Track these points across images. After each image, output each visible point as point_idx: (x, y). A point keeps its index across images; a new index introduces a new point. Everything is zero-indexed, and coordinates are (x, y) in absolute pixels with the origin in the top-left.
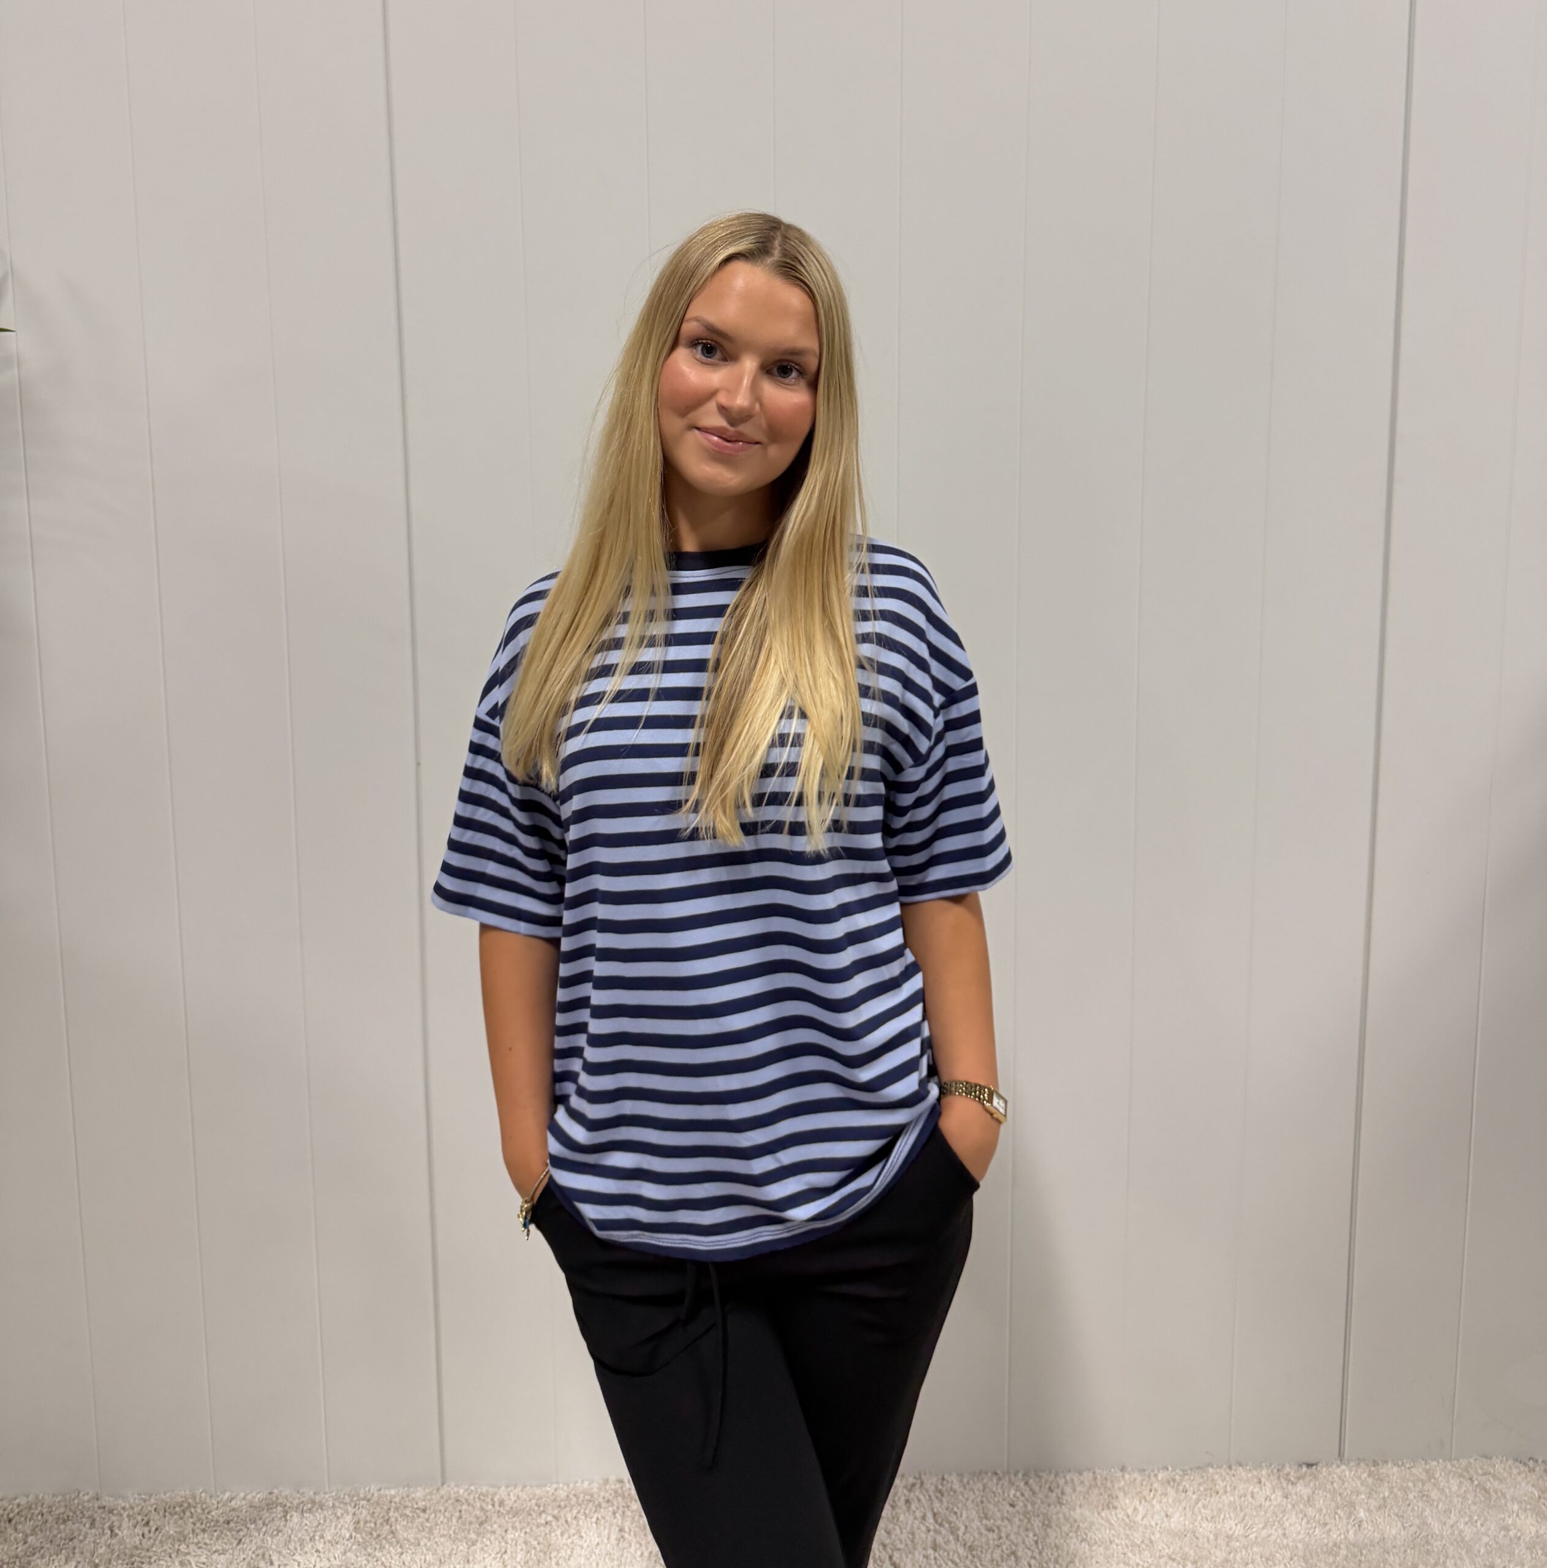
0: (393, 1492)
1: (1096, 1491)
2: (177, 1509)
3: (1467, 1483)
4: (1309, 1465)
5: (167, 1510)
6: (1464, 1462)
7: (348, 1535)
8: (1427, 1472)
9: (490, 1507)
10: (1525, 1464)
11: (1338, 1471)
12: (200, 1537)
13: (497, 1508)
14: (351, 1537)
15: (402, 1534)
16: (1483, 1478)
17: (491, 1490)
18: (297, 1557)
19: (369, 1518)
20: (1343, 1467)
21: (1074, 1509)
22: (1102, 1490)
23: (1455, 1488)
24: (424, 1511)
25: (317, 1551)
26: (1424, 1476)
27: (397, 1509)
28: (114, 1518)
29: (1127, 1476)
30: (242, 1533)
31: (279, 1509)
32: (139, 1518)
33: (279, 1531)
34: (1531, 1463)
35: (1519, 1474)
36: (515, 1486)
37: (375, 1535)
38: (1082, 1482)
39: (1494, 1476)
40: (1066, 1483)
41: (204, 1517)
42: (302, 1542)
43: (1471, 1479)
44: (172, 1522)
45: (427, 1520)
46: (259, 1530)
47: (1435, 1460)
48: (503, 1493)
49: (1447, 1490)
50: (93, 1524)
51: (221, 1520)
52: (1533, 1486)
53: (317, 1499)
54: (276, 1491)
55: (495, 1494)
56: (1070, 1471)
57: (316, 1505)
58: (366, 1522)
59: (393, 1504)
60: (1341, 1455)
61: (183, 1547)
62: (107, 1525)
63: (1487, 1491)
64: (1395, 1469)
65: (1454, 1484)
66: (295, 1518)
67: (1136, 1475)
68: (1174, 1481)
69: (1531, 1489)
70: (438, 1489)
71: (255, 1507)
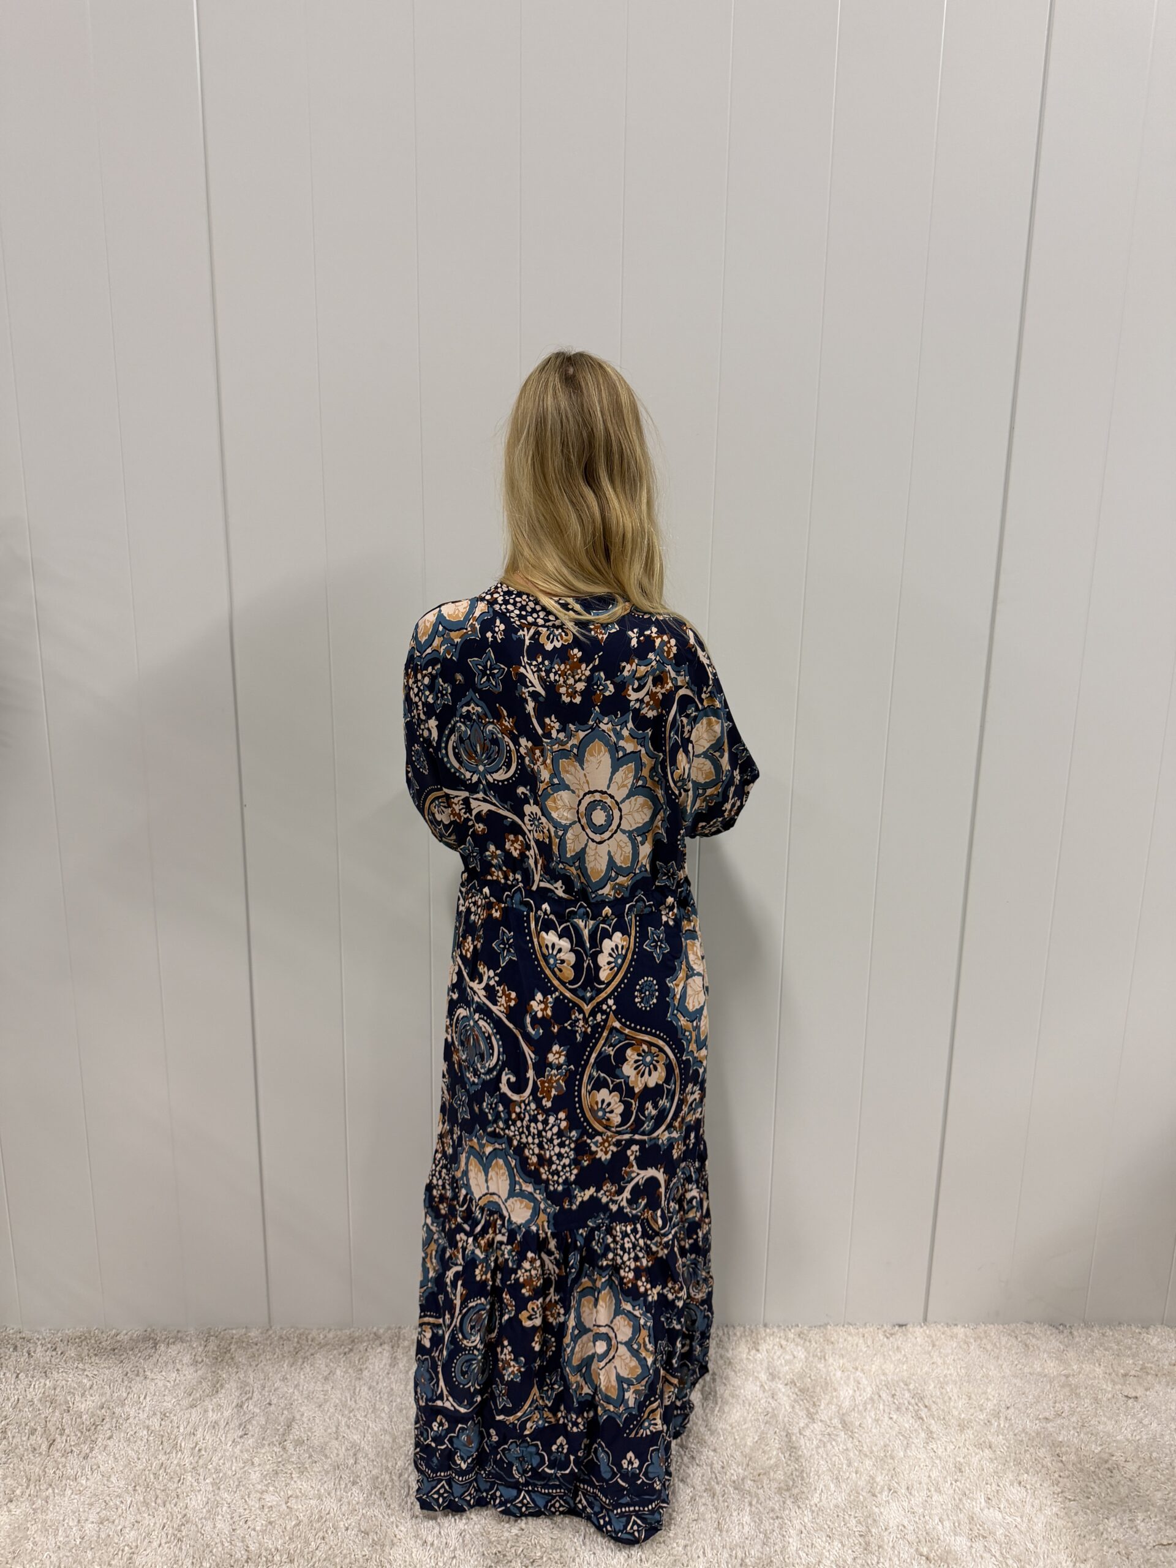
0: (234, 1332)
1: (744, 1340)
2: (77, 1340)
3: (1014, 1340)
4: (901, 1326)
5: (69, 1341)
6: (1013, 1326)
7: (200, 1360)
8: (985, 1332)
9: (304, 1342)
10: (1057, 1328)
11: (921, 1330)
12: (93, 1360)
13: (310, 1343)
14: (202, 1361)
15: (237, 1359)
16: (1025, 1337)
17: (307, 1332)
18: (164, 1373)
19: (215, 1349)
20: (925, 1328)
21: (728, 1351)
22: (749, 1339)
23: (1003, 1343)
24: (256, 1344)
25: (178, 1370)
26: (982, 1335)
27: (237, 1343)
28: (31, 1345)
29: (768, 1330)
30: (123, 1357)
31: (151, 1341)
32: (49, 1346)
33: (150, 1356)
34: (1061, 1328)
35: (1051, 1334)
36: (324, 1329)
37: (220, 1359)
38: (735, 1334)
39: (1034, 1336)
40: (724, 1334)
41: (96, 1346)
42: (166, 1363)
43: (1016, 1337)
44: (73, 1349)
45: (258, 1350)
46: (135, 1356)
47: (993, 1324)
48: (314, 1333)
49: (998, 1344)
50: (15, 1349)
51: (109, 1348)
52: (1060, 1342)
53: (180, 1335)
54: (149, 1329)
55: (309, 1334)
56: (727, 1326)
57: (178, 1338)
58: (213, 1351)
59: (234, 1340)
60: (925, 1320)
61: (81, 1366)
62: (26, 1349)
63: (1026, 1345)
64: (962, 1330)
65: (1004, 1340)
66: (163, 1347)
67: (775, 1330)
68: (803, 1334)
69: (1058, 1344)
70: (268, 1330)
71: (134, 1340)
